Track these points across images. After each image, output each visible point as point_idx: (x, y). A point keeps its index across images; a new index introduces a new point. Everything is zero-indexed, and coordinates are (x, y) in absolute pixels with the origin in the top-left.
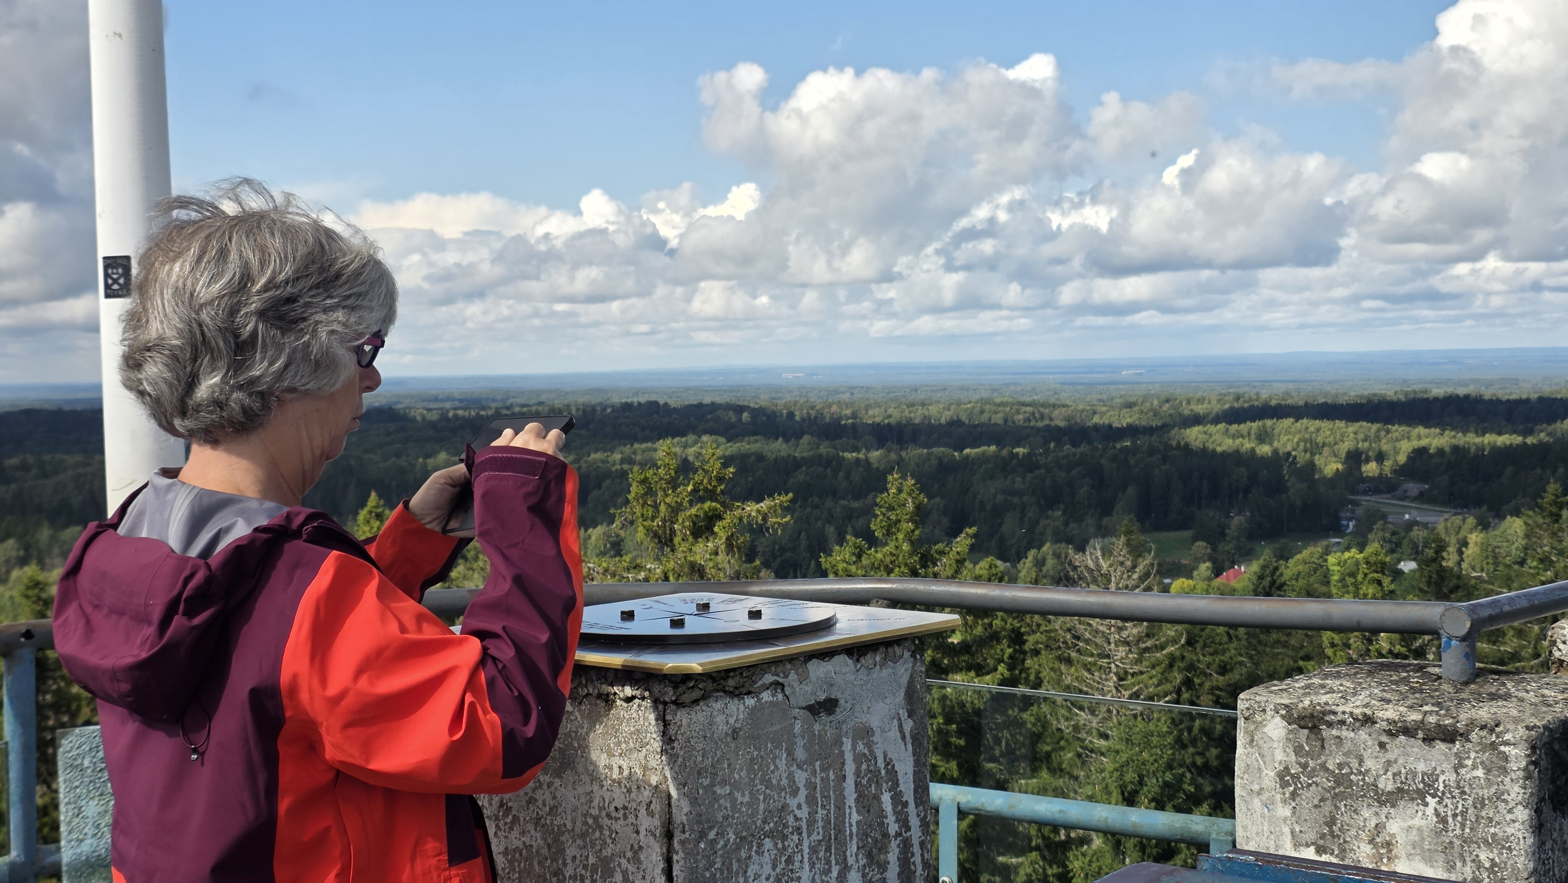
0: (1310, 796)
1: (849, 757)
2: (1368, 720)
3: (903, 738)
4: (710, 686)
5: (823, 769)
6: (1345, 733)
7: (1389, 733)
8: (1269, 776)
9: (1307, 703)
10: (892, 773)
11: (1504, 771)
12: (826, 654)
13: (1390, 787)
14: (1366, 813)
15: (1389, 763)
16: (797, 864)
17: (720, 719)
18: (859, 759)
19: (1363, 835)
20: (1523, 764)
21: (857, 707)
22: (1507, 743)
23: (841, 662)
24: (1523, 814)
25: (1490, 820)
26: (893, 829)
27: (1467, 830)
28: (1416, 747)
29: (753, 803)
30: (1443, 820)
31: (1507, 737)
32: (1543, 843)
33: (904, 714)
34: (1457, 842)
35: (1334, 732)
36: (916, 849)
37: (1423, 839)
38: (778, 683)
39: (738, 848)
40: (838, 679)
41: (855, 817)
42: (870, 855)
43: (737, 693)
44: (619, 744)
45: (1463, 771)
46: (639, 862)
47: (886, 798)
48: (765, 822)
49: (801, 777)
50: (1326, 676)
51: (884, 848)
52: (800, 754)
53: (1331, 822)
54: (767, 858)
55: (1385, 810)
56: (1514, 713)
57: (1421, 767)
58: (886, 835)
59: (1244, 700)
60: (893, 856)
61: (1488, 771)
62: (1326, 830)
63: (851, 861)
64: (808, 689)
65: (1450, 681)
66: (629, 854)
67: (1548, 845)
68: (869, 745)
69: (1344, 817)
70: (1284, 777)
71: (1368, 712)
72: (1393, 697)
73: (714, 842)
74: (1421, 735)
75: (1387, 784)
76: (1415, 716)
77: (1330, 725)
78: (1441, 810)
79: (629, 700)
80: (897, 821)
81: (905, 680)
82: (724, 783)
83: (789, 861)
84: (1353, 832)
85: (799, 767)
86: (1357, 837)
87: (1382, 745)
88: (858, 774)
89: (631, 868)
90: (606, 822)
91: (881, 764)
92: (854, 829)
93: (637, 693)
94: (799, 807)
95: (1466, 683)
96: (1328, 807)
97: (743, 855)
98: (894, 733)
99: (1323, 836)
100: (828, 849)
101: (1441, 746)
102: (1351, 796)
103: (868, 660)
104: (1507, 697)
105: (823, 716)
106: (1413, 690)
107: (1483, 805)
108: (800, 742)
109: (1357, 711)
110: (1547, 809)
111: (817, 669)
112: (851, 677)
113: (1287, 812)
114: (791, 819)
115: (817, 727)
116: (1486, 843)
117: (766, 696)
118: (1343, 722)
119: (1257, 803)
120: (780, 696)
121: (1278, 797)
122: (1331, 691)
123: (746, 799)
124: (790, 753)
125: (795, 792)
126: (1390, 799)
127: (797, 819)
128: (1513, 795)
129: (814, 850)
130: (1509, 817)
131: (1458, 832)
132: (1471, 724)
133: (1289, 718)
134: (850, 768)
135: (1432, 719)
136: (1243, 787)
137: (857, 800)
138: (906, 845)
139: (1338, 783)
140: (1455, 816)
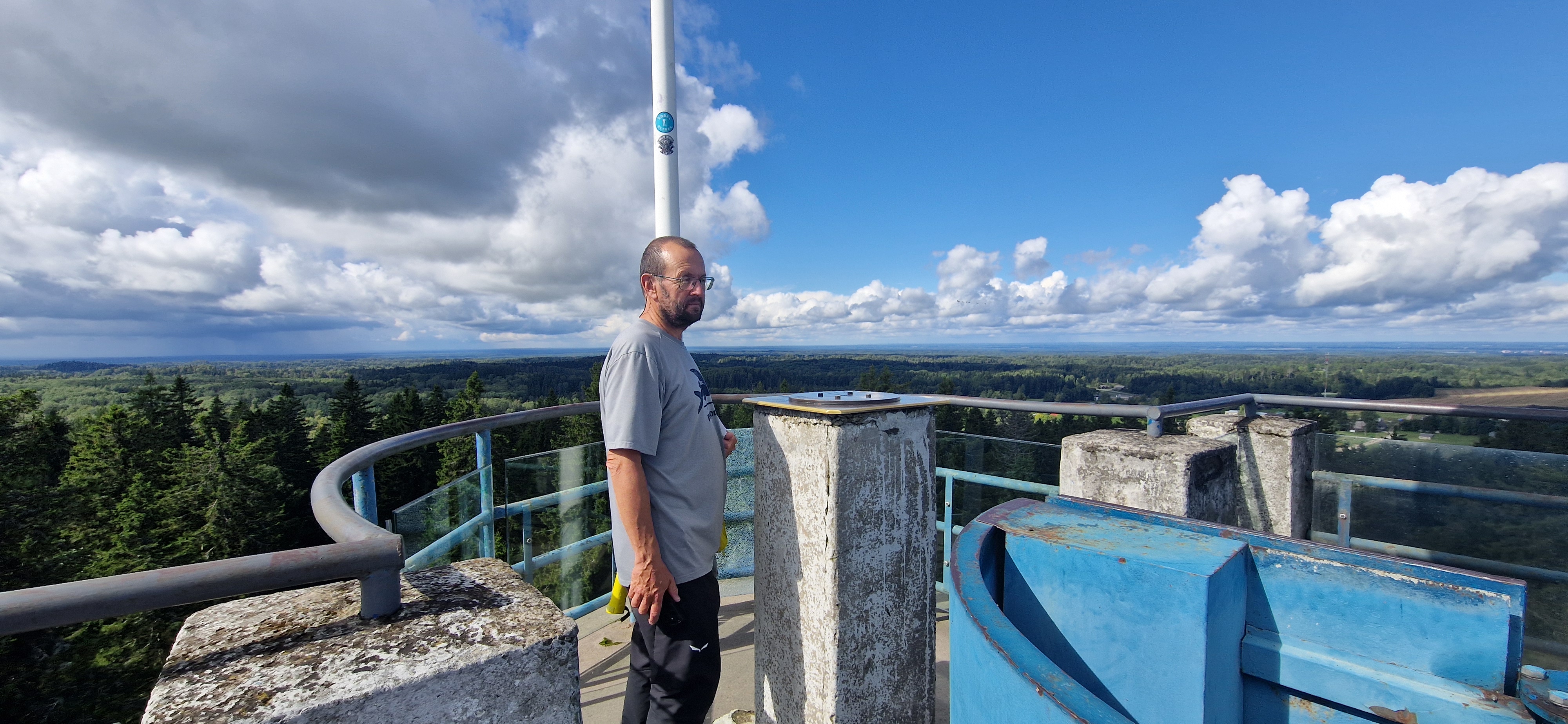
0: (1090, 478)
1: (902, 451)
2: (1116, 450)
3: (925, 446)
4: (846, 420)
5: (891, 455)
6: (1106, 454)
7: (1125, 455)
8: (1074, 470)
9: (1090, 442)
10: (920, 458)
11: (1175, 472)
12: (894, 411)
13: (1125, 476)
14: (1114, 486)
15: (1125, 467)
16: (880, 491)
17: (849, 433)
18: (907, 452)
19: (1112, 494)
20: (1184, 469)
21: (907, 433)
22: (1176, 461)
23: (900, 415)
24: (1183, 490)
25: (1168, 491)
26: (920, 480)
27: (1158, 495)
28: (1137, 461)
29: (862, 467)
30: (1148, 490)
31: (1177, 458)
32: (1191, 501)
33: (926, 437)
34: (1153, 499)
35: (1102, 454)
36: (930, 489)
37: (1138, 497)
38: (874, 421)
39: (856, 483)
40: (899, 421)
41: (905, 475)
42: (910, 490)
43: (857, 424)
44: (811, 441)
45: (1156, 471)
46: (817, 486)
47: (918, 468)
48: (867, 474)
49: (882, 458)
50: (1098, 433)
51: (916, 488)
52: (882, 449)
53: (1099, 489)
54: (868, 488)
55: (1122, 485)
56: (1180, 449)
57: (1138, 469)
58: (917, 483)
59: (1065, 441)
60: (920, 491)
61: (1168, 471)
62: (1097, 492)
63: (902, 492)
64: (886, 424)
65: (1150, 436)
66: (814, 483)
67: (1193, 502)
68: (911, 447)
69: (1104, 487)
70: (1080, 470)
71: (1116, 447)
72: (1127, 441)
73: (846, 480)
74: (1139, 456)
75: (1123, 475)
76: (1136, 449)
77: (1100, 451)
78: (1147, 486)
79: (815, 424)
80: (922, 477)
81: (927, 423)
82: (850, 458)
83: (877, 490)
84: (1108, 493)
85: (882, 454)
86: (1110, 495)
87: (1122, 460)
88: (906, 458)
89: (815, 489)
90: (806, 471)
91: (916, 455)
92: (904, 480)
93: (818, 422)
94: (882, 469)
95: (1158, 437)
96: (1098, 483)
97: (858, 486)
98: (922, 443)
99: (1096, 494)
100: (893, 487)
101: (1147, 461)
102: (1108, 479)
103: (912, 414)
104: (1175, 443)
105: (893, 435)
106: (1135, 439)
107: (1165, 485)
108: (882, 444)
109: (1112, 446)
110: (1193, 487)
111: (890, 417)
112: (904, 421)
113: (1081, 484)
114: (878, 474)
115: (889, 439)
116: (1166, 500)
117: (869, 425)
118: (1105, 450)
119: (1069, 480)
120: (875, 426)
121: (1078, 478)
122: (1100, 438)
123: (859, 465)
124: (878, 448)
125: (880, 464)
126: (1125, 481)
127: (880, 474)
128: (1179, 481)
129: (887, 486)
130: (1176, 490)
131: (1154, 495)
132: (1161, 452)
133: (1083, 448)
134: (903, 456)
135: (1144, 450)
136: (1063, 474)
137: (906, 468)
138: (925, 487)
139: (1103, 474)
140: (1153, 489)
